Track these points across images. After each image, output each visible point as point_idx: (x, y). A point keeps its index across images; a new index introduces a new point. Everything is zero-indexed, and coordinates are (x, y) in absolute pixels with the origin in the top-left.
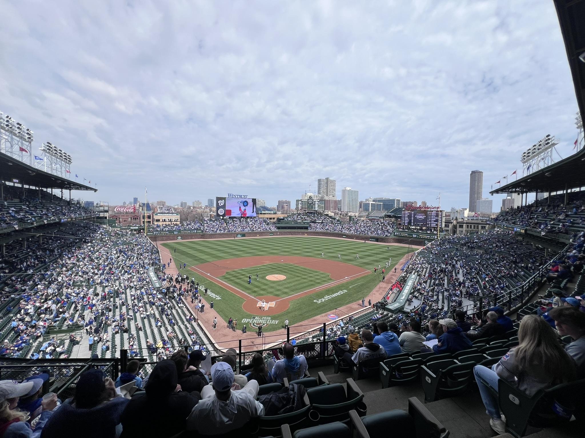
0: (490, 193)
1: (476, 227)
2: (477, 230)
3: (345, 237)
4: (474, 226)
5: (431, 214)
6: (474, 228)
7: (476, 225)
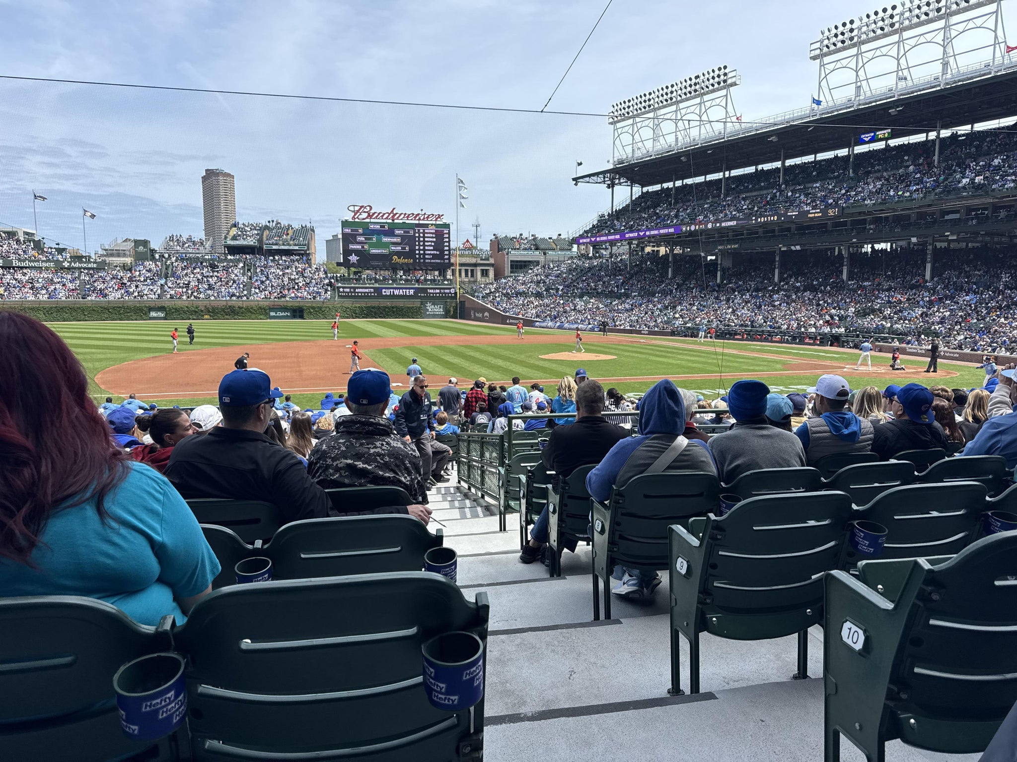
0: (574, 179)
1: (470, 273)
2: (472, 279)
3: (161, 315)
4: (466, 271)
5: (424, 233)
6: (467, 275)
7: (469, 268)
